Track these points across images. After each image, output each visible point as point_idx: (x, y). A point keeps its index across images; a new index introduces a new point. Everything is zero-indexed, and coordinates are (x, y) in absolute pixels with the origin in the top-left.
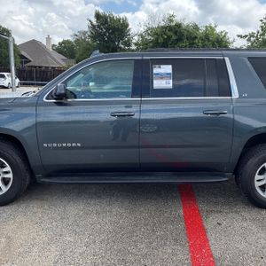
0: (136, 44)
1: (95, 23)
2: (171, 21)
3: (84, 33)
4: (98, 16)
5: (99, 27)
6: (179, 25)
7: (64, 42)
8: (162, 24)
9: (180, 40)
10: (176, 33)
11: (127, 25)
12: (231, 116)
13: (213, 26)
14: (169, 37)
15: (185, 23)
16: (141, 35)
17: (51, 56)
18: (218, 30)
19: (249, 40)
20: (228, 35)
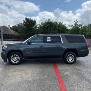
0: (38, 28)
1: (25, 21)
2: (49, 21)
3: (21, 24)
4: (26, 19)
5: (27, 22)
6: (51, 22)
7: (14, 26)
8: (46, 22)
9: (52, 26)
10: (50, 24)
11: (35, 22)
12: (61, 46)
13: (61, 22)
14: (49, 26)
15: (53, 22)
16: (40, 25)
17: (10, 31)
18: (63, 24)
19: (72, 27)
20: (66, 25)
